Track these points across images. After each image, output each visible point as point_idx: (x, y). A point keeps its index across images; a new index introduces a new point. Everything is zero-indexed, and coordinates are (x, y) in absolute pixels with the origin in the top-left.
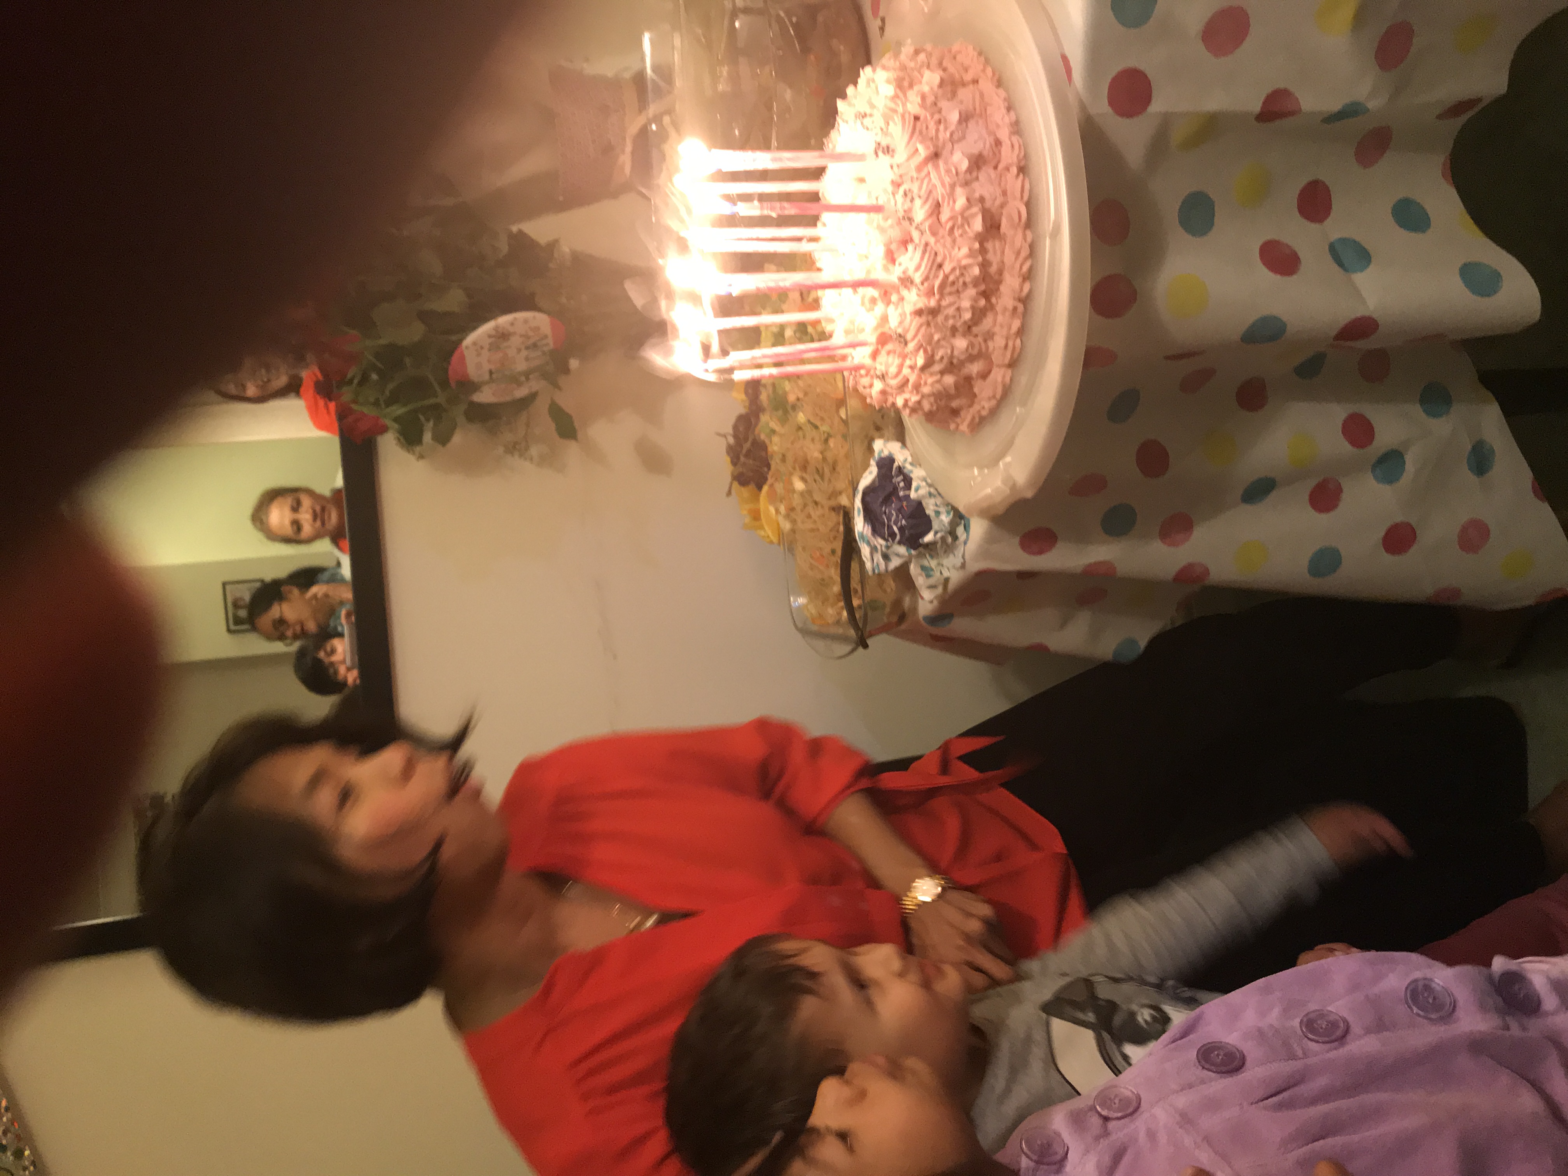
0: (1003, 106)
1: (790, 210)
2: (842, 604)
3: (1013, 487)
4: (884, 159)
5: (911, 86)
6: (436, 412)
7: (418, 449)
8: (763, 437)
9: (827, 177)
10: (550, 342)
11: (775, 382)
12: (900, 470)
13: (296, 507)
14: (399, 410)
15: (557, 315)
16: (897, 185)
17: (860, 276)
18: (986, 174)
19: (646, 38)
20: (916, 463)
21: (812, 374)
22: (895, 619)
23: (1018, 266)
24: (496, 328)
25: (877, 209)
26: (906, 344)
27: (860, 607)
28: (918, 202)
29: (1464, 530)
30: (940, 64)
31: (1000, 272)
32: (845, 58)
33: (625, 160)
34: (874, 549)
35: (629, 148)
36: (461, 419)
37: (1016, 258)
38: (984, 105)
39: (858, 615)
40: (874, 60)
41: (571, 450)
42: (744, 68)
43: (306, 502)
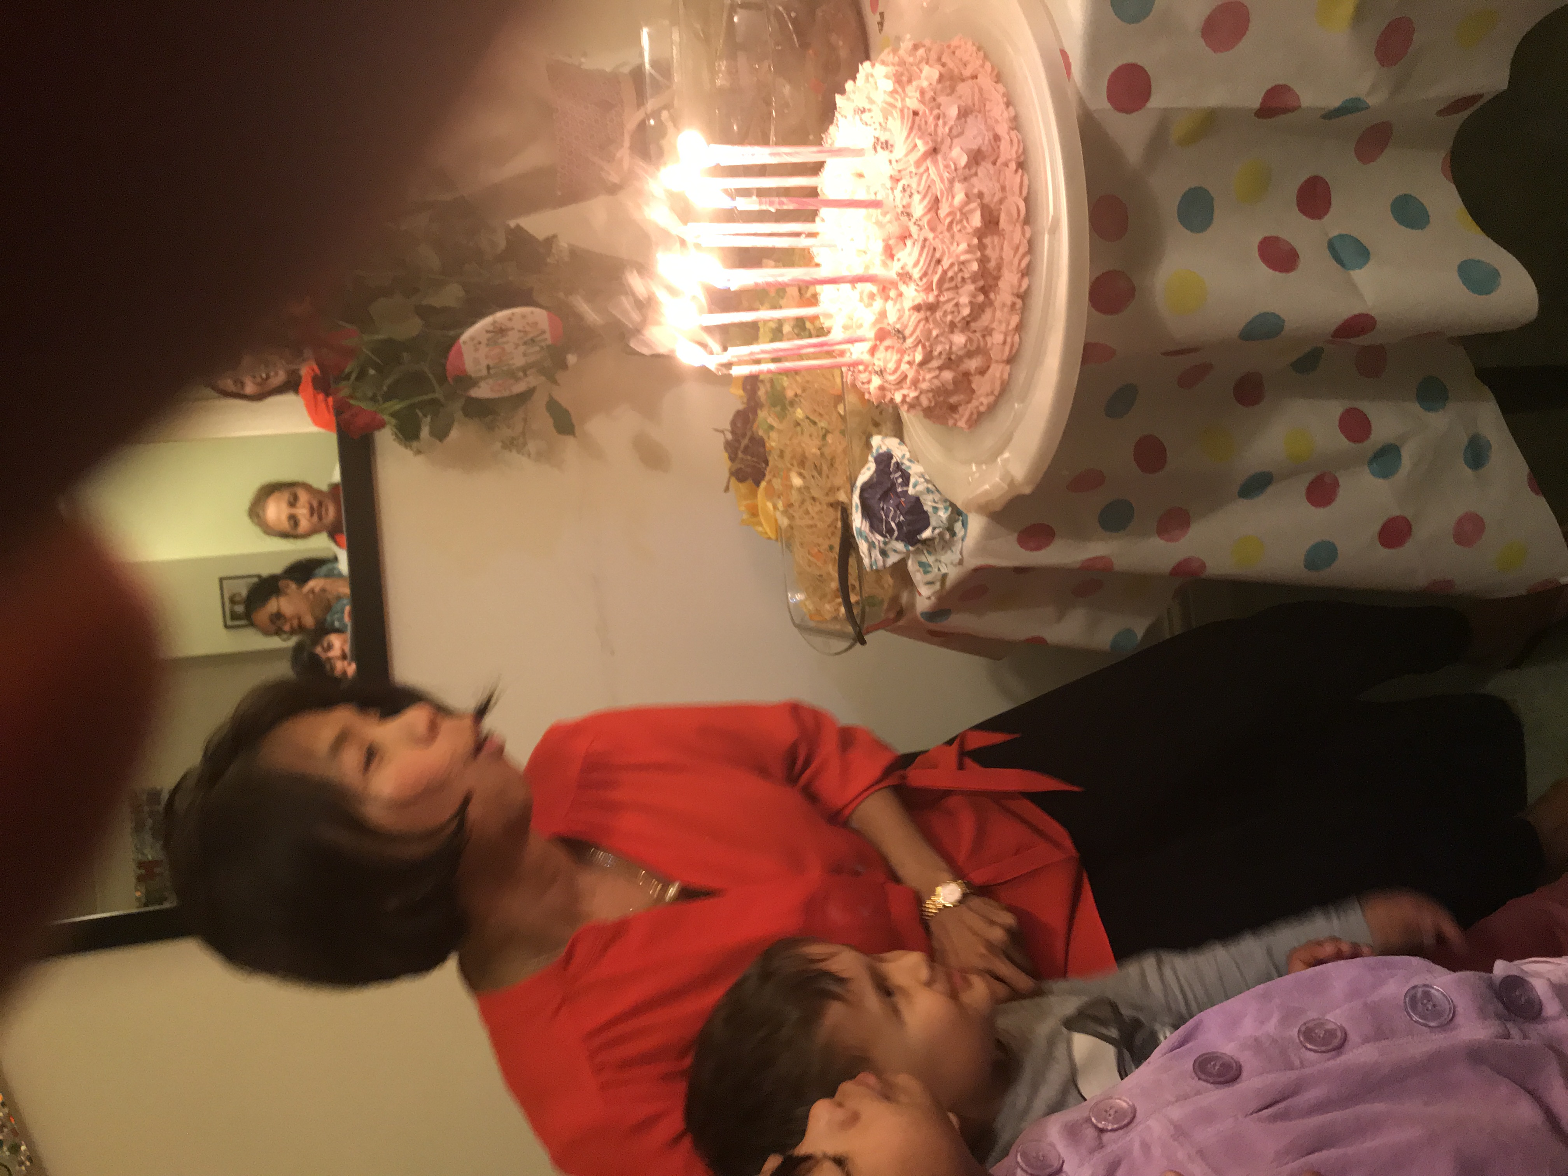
0: (1001, 101)
2: (840, 600)
3: (1012, 483)
4: (883, 154)
5: (910, 81)
6: (434, 407)
7: (415, 444)
8: (760, 433)
10: (548, 338)
11: (773, 379)
12: (898, 465)
13: (293, 503)
14: (396, 405)
15: (555, 310)
16: (896, 180)
17: (859, 271)
18: (985, 168)
19: (645, 33)
20: (914, 459)
21: (810, 369)
22: (892, 615)
23: (1016, 261)
24: (494, 322)
25: (875, 204)
26: (904, 339)
27: (857, 603)
28: (917, 197)
29: (1460, 522)
30: (939, 59)
31: (999, 267)
32: (844, 53)
33: (623, 156)
34: (872, 545)
35: (626, 144)
36: (459, 415)
37: (1015, 255)
38: (983, 101)
39: (855, 611)
40: (873, 55)
41: (569, 446)
42: (742, 63)
43: (303, 497)
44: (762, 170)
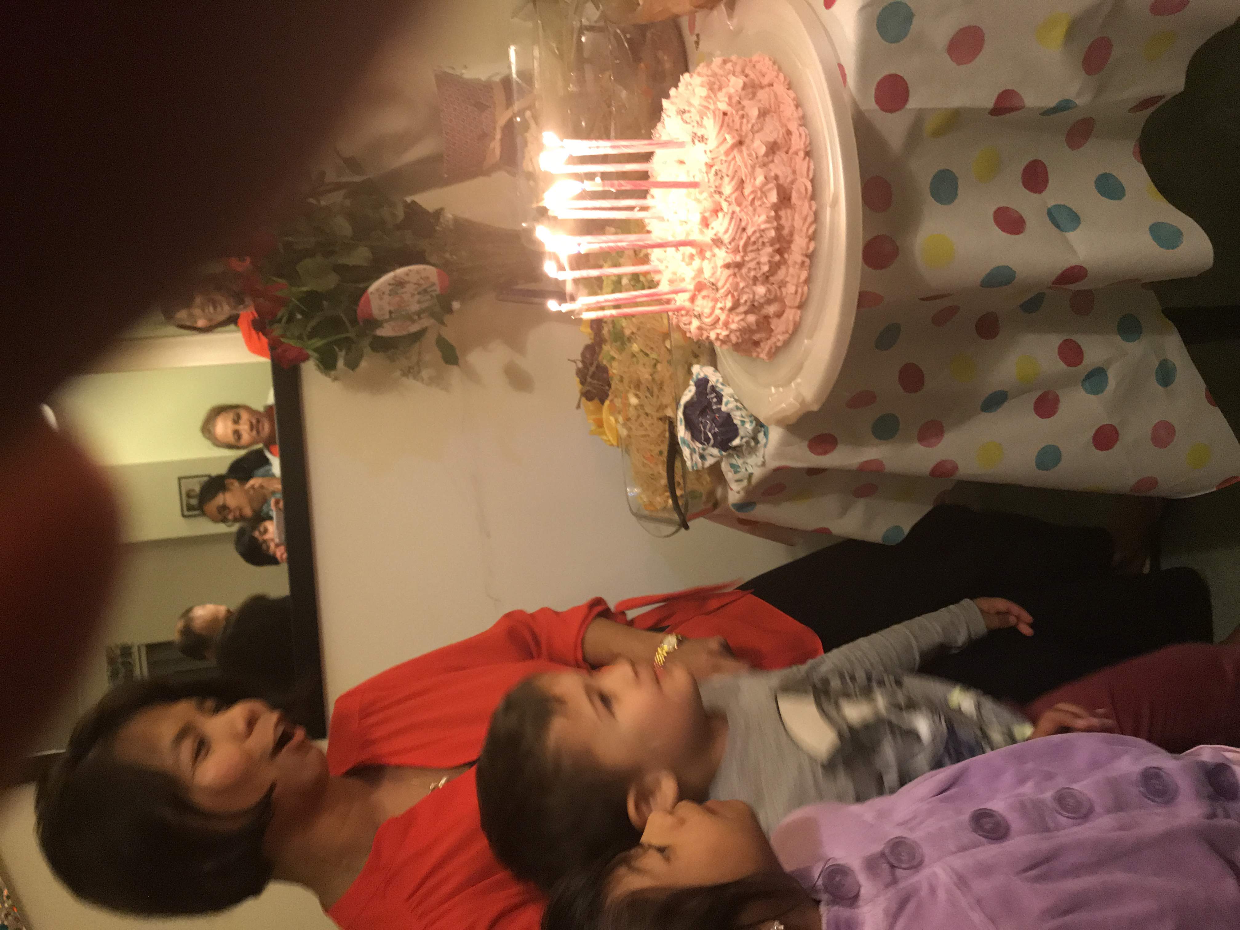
0: (792, 103)
1: (627, 186)
2: (668, 494)
3: (803, 402)
4: (699, 146)
5: (720, 89)
6: (347, 344)
7: (333, 373)
8: (605, 362)
9: (655, 159)
10: (437, 289)
11: (615, 321)
12: (713, 388)
13: (236, 421)
14: (318, 343)
15: (444, 267)
16: (710, 166)
17: (681, 237)
18: (780, 156)
19: (512, 51)
20: (725, 383)
21: (643, 314)
22: (710, 505)
23: (805, 229)
24: (395, 277)
25: (694, 185)
26: (718, 290)
27: (682, 496)
28: (726, 180)
29: (1156, 428)
30: (743, 71)
31: (791, 234)
32: (668, 66)
33: (496, 146)
34: (693, 451)
35: (498, 136)
36: (367, 350)
37: (804, 224)
38: (778, 104)
39: (681, 502)
40: (691, 68)
41: (455, 372)
42: (589, 74)
43: (245, 416)
44: (604, 159)
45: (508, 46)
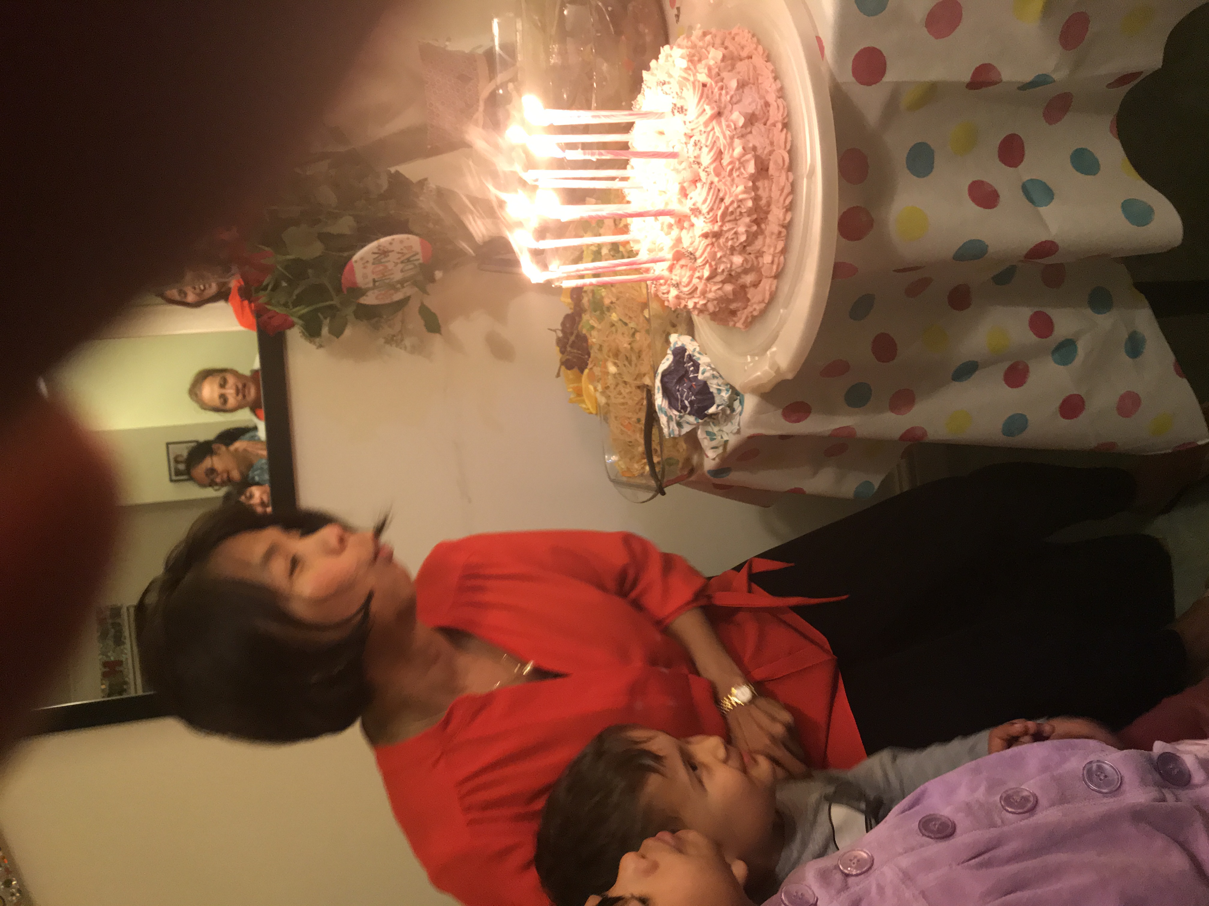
0: (770, 76)
1: (606, 156)
2: (645, 460)
3: (778, 371)
4: (679, 116)
5: (700, 60)
6: (331, 312)
7: (317, 340)
8: (584, 331)
10: (420, 258)
11: (594, 290)
12: (690, 357)
13: (223, 384)
14: (303, 309)
15: (426, 236)
16: (689, 137)
17: (661, 207)
18: (758, 128)
19: (495, 23)
20: (702, 352)
21: (623, 283)
22: (685, 472)
23: (782, 200)
24: (379, 247)
25: (673, 155)
26: (695, 259)
27: (659, 463)
28: (705, 150)
29: (1123, 398)
30: (722, 43)
31: (769, 204)
32: (649, 37)
33: (478, 117)
34: (670, 419)
35: (481, 108)
36: (351, 317)
37: (781, 195)
38: (757, 76)
39: (657, 469)
40: (671, 40)
41: (437, 341)
42: (571, 46)
43: (231, 380)
44: (586, 129)
45: (492, 19)
